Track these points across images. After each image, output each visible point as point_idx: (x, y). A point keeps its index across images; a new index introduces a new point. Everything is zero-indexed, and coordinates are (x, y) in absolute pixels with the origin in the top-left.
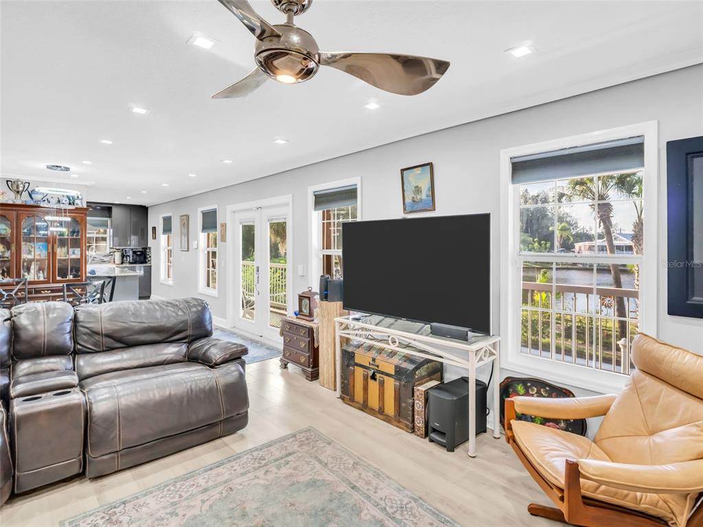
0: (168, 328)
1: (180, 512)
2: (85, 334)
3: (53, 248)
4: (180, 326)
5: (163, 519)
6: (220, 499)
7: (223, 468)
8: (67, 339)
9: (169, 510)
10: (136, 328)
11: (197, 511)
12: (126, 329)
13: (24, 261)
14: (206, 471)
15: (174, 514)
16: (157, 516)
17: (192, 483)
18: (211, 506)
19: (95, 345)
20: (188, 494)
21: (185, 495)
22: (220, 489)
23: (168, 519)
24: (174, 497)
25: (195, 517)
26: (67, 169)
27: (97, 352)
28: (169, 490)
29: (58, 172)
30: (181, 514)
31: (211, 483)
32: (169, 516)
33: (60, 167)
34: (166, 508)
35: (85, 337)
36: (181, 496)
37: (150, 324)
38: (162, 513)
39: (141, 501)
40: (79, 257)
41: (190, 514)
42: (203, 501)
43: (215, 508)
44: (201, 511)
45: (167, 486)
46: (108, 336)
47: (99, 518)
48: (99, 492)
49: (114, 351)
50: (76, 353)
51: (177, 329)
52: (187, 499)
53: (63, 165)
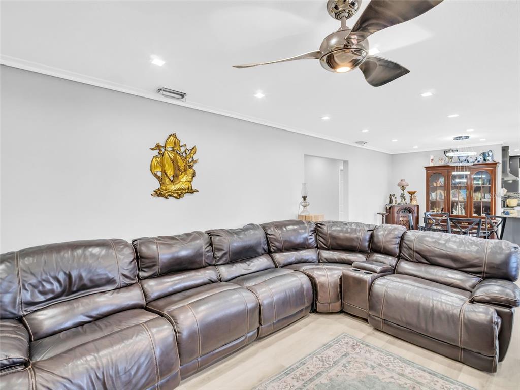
0: (463, 259)
1: (376, 370)
2: (405, 248)
3: (470, 193)
4: (475, 261)
5: (366, 365)
6: (400, 385)
7: (431, 377)
8: (394, 247)
9: (374, 364)
10: (437, 253)
11: (381, 377)
12: (429, 251)
13: (452, 202)
14: (420, 369)
15: (373, 368)
16: (367, 361)
17: (403, 366)
18: (390, 382)
19: (410, 256)
20: (393, 368)
21: (391, 367)
22: (411, 382)
23: (368, 366)
24: (385, 362)
25: (377, 378)
26: (467, 137)
27: (411, 261)
28: (389, 358)
29: (461, 141)
30: (375, 371)
31: (411, 376)
32: (370, 366)
33: (461, 137)
34: (375, 362)
35: (405, 250)
36: (388, 365)
37: (448, 253)
38: (369, 363)
39: (373, 351)
40: (489, 200)
41: (377, 374)
42: (392, 377)
43: (390, 385)
44: (383, 379)
45: (391, 356)
46: (417, 252)
47: (353, 342)
48: (369, 334)
49: (420, 264)
50: (399, 258)
51: (471, 263)
52: (388, 369)
53: (463, 135)
